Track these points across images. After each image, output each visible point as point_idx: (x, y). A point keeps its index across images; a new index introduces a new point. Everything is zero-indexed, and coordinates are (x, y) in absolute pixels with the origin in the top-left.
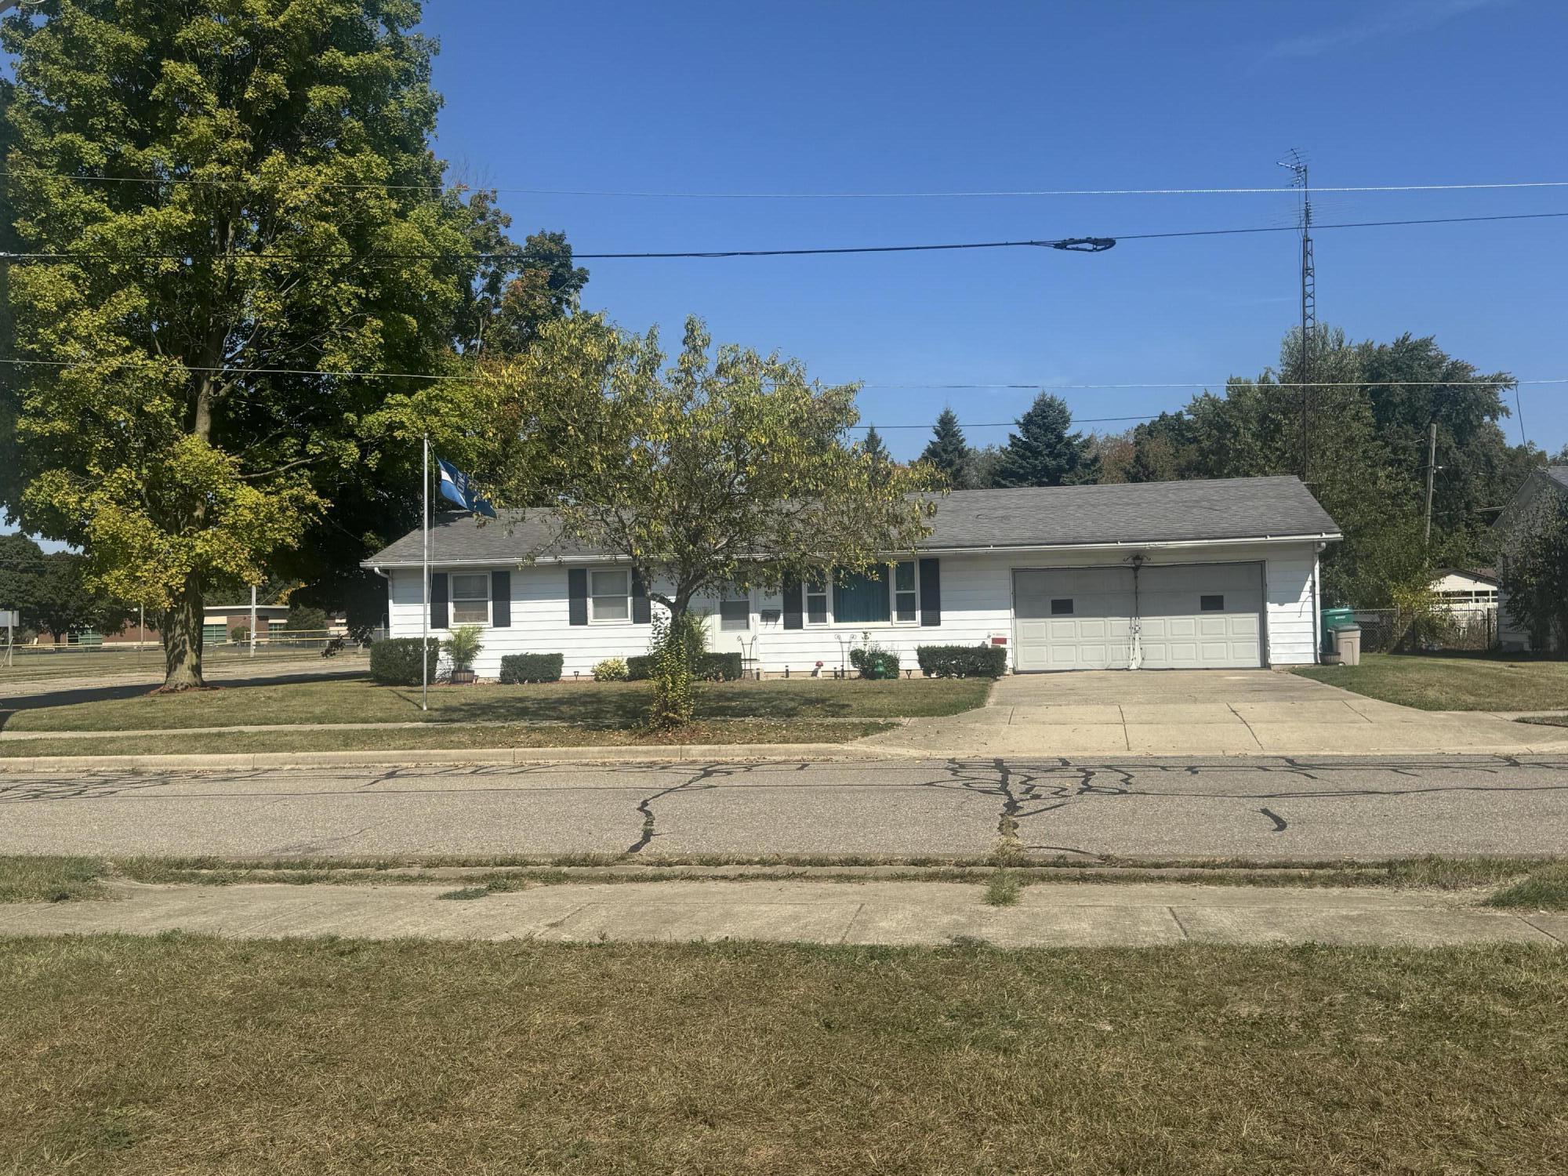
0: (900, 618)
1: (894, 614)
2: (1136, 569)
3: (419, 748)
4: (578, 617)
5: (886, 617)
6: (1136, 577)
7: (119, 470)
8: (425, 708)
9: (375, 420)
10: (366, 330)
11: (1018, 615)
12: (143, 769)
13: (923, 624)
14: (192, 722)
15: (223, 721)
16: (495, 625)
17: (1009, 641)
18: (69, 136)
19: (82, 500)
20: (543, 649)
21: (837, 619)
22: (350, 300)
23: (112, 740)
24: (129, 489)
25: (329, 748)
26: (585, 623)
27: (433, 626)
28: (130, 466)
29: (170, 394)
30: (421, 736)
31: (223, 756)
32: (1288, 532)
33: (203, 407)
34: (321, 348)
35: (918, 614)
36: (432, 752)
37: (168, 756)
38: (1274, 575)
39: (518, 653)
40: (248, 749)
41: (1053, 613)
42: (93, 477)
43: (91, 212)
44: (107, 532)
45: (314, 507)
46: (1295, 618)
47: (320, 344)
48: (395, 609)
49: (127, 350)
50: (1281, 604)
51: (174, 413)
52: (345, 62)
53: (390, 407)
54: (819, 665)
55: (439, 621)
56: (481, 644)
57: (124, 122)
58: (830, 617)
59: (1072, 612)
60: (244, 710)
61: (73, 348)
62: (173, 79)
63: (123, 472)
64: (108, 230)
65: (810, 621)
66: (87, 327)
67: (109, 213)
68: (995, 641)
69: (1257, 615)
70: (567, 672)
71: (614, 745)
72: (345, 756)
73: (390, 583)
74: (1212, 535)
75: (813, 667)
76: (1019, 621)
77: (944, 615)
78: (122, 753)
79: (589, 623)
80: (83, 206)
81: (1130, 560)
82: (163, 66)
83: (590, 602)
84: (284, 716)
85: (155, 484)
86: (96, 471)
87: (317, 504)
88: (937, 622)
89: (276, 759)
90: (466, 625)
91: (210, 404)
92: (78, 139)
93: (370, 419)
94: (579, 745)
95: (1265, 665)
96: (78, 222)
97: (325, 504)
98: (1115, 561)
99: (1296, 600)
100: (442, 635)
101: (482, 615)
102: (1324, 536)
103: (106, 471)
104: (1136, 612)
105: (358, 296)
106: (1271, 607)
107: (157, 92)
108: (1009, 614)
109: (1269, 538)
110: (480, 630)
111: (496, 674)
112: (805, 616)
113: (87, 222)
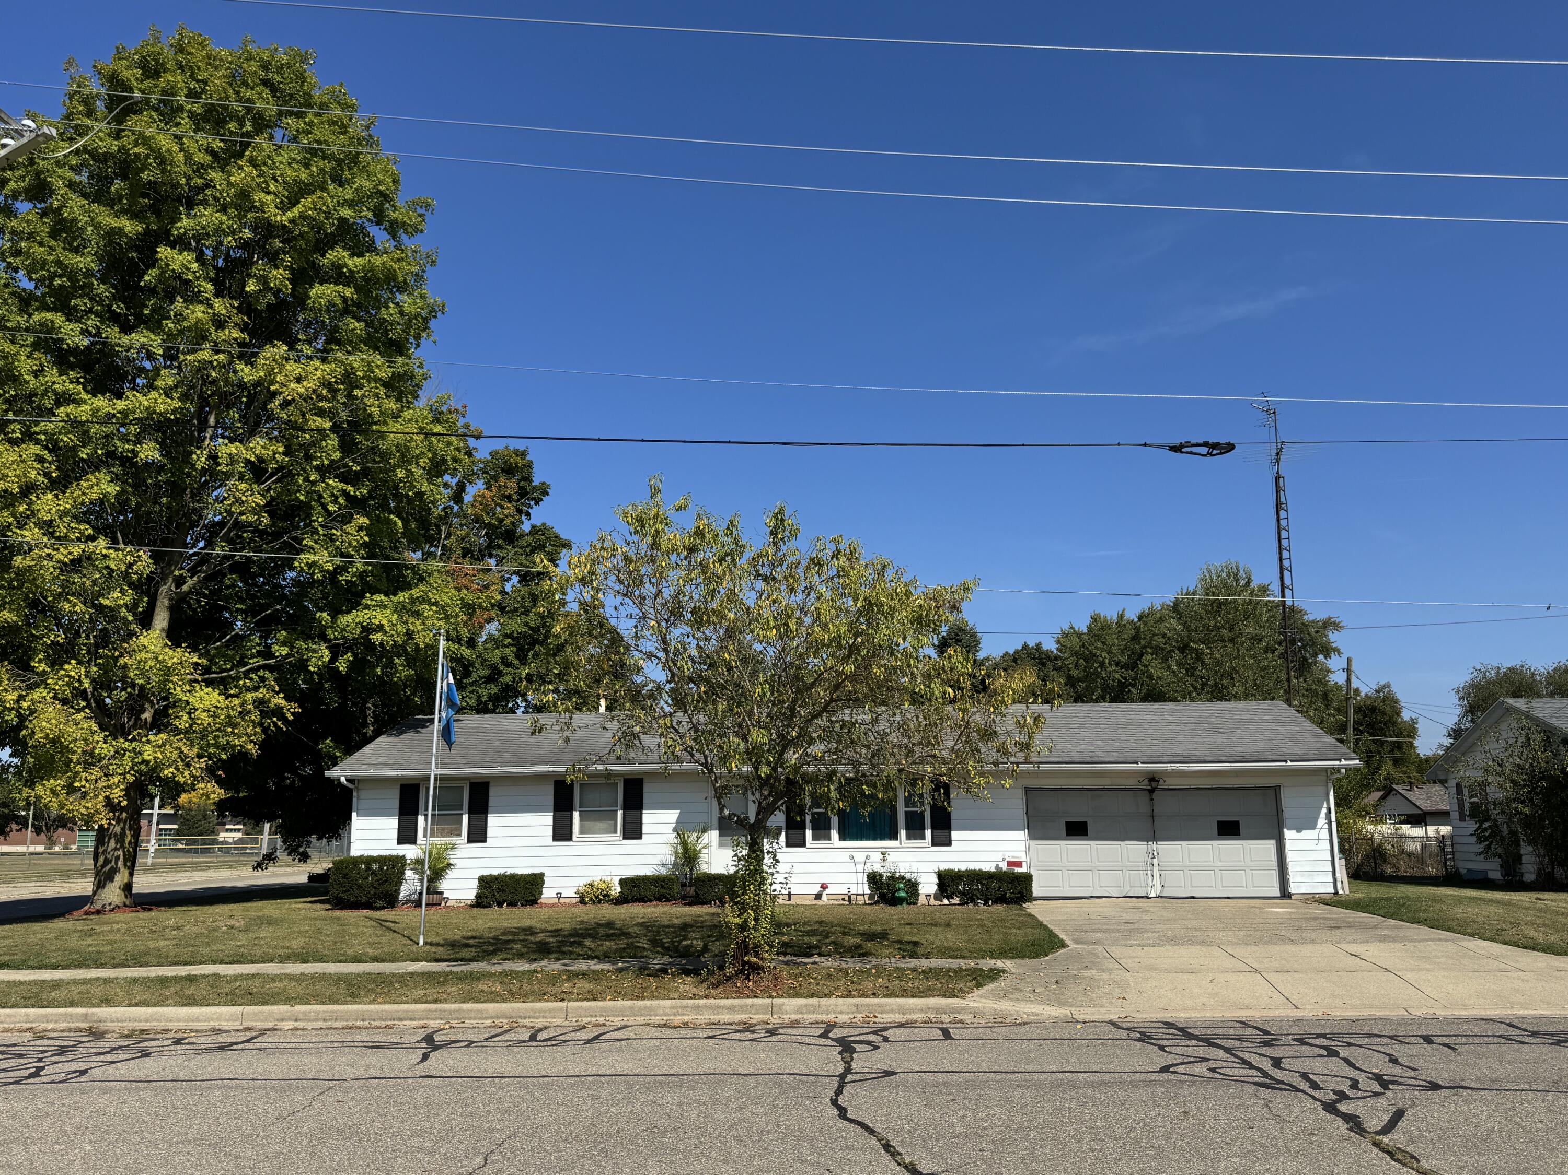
0: (909, 837)
1: (903, 833)
2: (1152, 791)
3: (446, 1001)
4: (562, 833)
5: (894, 836)
6: (1152, 799)
7: (66, 667)
8: (421, 942)
9: (350, 620)
10: (350, 528)
11: (1032, 837)
12: (103, 1027)
13: (934, 844)
14: (146, 959)
15: (186, 957)
16: (470, 841)
17: (1024, 864)
18: (48, 315)
19: (21, 698)
20: (522, 867)
21: (843, 837)
22: (337, 498)
23: (56, 985)
24: (74, 688)
25: (333, 1000)
26: (570, 839)
27: (400, 842)
28: (80, 663)
29: (131, 585)
30: (441, 984)
31: (204, 1009)
32: (1306, 757)
33: (163, 602)
34: (300, 544)
35: (928, 833)
36: (466, 1006)
37: (134, 1009)
38: (1290, 801)
39: (495, 872)
40: (232, 999)
41: (1068, 834)
42: (37, 674)
43: (64, 393)
44: (47, 735)
45: (278, 712)
46: (1311, 845)
47: (299, 541)
48: (358, 823)
49: (92, 538)
50: (1299, 831)
51: (132, 608)
52: (350, 263)
53: (367, 607)
54: (824, 887)
55: (407, 835)
56: (451, 862)
57: (110, 306)
58: (835, 834)
59: (1087, 835)
60: (208, 944)
61: (31, 534)
62: (167, 265)
63: (71, 668)
64: (83, 412)
65: (813, 839)
66: (49, 511)
67: (84, 396)
68: (1010, 864)
69: (1274, 842)
70: (548, 893)
71: (685, 997)
72: (357, 1012)
73: (355, 794)
74: (1231, 759)
75: (817, 889)
76: (1033, 843)
77: (955, 835)
78: (72, 1004)
79: (574, 838)
80: (56, 386)
81: (1146, 782)
82: (158, 252)
83: (576, 815)
84: (258, 952)
85: (103, 683)
86: (42, 667)
87: (282, 708)
88: (948, 843)
89: (271, 1014)
90: (437, 840)
91: (171, 599)
92: (58, 319)
93: (346, 619)
94: (643, 998)
95: (1285, 894)
96: (48, 403)
97: (291, 709)
98: (1131, 783)
99: (1313, 826)
100: (410, 852)
101: (456, 829)
102: (1343, 762)
103: (52, 666)
104: (1153, 836)
105: (345, 493)
106: (1289, 834)
107: (150, 277)
108: (1022, 835)
109: (1289, 763)
110: (453, 847)
111: (470, 894)
112: (809, 833)
113: (58, 404)
